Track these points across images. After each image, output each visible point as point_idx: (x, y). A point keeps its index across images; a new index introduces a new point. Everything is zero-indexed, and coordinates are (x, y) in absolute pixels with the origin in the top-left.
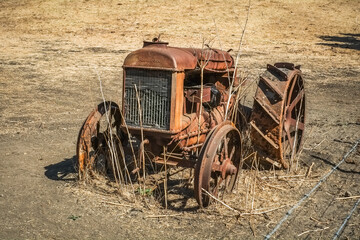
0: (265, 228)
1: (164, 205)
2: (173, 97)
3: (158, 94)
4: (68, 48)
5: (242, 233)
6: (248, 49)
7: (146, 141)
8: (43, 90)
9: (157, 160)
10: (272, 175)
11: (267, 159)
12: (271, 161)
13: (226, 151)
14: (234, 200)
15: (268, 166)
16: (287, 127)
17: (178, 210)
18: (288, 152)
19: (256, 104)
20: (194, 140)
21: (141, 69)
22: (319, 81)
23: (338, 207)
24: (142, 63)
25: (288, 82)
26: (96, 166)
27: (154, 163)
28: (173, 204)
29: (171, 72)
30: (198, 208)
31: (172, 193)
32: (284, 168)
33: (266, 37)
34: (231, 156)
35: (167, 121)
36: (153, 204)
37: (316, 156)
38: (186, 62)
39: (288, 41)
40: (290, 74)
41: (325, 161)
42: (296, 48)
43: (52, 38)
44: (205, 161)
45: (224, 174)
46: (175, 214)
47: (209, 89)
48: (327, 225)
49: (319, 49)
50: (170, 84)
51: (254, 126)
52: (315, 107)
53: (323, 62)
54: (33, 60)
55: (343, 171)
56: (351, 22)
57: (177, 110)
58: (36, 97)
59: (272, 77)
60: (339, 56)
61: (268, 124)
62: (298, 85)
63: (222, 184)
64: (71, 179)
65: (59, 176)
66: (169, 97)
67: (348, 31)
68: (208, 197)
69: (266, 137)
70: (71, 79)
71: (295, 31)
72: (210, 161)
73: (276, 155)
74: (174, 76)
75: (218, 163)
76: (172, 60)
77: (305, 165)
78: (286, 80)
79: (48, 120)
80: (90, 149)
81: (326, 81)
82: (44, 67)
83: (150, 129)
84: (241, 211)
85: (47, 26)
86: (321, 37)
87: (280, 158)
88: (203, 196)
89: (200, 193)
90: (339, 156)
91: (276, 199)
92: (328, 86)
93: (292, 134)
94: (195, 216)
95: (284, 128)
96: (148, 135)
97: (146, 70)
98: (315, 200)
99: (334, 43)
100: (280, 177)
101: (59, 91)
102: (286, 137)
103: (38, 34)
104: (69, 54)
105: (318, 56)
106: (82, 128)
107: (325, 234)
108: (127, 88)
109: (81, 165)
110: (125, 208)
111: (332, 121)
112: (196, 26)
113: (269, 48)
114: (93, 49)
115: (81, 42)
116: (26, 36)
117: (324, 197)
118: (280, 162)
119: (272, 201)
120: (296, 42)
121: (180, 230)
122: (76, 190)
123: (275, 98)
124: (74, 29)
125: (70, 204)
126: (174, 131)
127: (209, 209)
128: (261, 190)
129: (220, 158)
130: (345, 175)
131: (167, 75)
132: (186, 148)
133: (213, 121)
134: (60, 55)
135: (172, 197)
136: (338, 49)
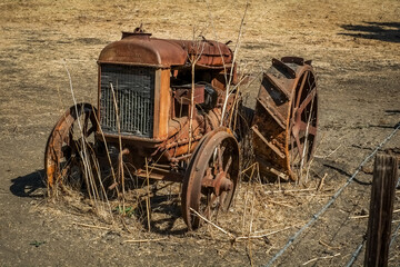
0: (264, 256)
1: (146, 227)
2: (156, 98)
3: (139, 95)
4: (56, 38)
5: (237, 261)
6: (260, 40)
7: (126, 151)
8: (23, 87)
9: (139, 173)
10: (277, 189)
11: (272, 170)
12: (276, 172)
13: (221, 163)
14: (230, 220)
15: (273, 179)
16: (295, 133)
17: (163, 233)
18: (296, 162)
19: (259, 105)
20: (184, 149)
21: (119, 65)
22: (338, 76)
23: (353, 228)
24: (121, 58)
25: (297, 80)
26: (69, 181)
27: (134, 177)
28: (158, 225)
29: (154, 69)
30: (186, 230)
31: (157, 211)
32: (291, 180)
33: (281, 26)
34: (227, 168)
35: (150, 127)
36: (134, 226)
37: (329, 165)
38: (173, 57)
39: (306, 31)
40: (299, 70)
41: (340, 171)
42: (314, 39)
43: (39, 27)
44: (193, 174)
45: (217, 190)
46: (159, 239)
47: (202, 89)
48: (338, 251)
49: (340, 39)
50: (153, 83)
51: (257, 131)
52: (333, 106)
53: (345, 54)
54: (15, 52)
55: (361, 183)
56: (376, 10)
57: (162, 114)
58: (15, 96)
59: (278, 73)
60: (362, 48)
61: (273, 128)
62: (309, 82)
63: (216, 201)
64: (39, 196)
65: (26, 191)
66: (152, 99)
67: (373, 20)
68: (197, 219)
69: (270, 144)
70: (57, 75)
71: (314, 20)
72: (200, 175)
73: (282, 166)
74: (158, 73)
75: (211, 177)
76: (155, 55)
77: (316, 176)
78: (294, 77)
79: (25, 122)
80: (61, 160)
81: (346, 76)
82: (27, 61)
83: (130, 136)
84: (237, 234)
85: (34, 13)
86: (343, 26)
87: (287, 169)
88: (192, 216)
89: (189, 213)
90: (356, 164)
91: (280, 218)
92: (350, 82)
93: (302, 140)
94: (182, 240)
95: (292, 134)
96: (127, 143)
97: (126, 66)
98: (326, 219)
99: (357, 32)
100: (287, 192)
101: (42, 88)
102: (295, 143)
103: (24, 23)
104: (58, 46)
105: (339, 48)
106: (51, 135)
107: (335, 262)
108: (103, 88)
109: (50, 179)
110: (101, 231)
111: (351, 123)
112: (203, 14)
113: (284, 39)
114: (85, 40)
115: (71, 32)
116: (10, 24)
117: (337, 215)
118: (287, 174)
119: (275, 221)
120: (315, 31)
121: (163, 258)
122: (44, 209)
123: (280, 99)
124: (65, 17)
125: (35, 227)
126: (158, 139)
127: (200, 231)
128: (263, 207)
129: (213, 171)
130: (362, 187)
131: (150, 72)
132: (174, 159)
133: (208, 125)
134: (47, 47)
135: (157, 217)
136: (362, 40)
